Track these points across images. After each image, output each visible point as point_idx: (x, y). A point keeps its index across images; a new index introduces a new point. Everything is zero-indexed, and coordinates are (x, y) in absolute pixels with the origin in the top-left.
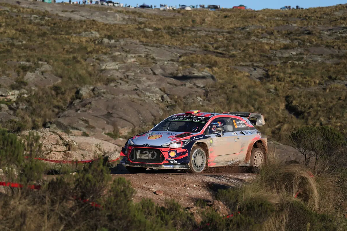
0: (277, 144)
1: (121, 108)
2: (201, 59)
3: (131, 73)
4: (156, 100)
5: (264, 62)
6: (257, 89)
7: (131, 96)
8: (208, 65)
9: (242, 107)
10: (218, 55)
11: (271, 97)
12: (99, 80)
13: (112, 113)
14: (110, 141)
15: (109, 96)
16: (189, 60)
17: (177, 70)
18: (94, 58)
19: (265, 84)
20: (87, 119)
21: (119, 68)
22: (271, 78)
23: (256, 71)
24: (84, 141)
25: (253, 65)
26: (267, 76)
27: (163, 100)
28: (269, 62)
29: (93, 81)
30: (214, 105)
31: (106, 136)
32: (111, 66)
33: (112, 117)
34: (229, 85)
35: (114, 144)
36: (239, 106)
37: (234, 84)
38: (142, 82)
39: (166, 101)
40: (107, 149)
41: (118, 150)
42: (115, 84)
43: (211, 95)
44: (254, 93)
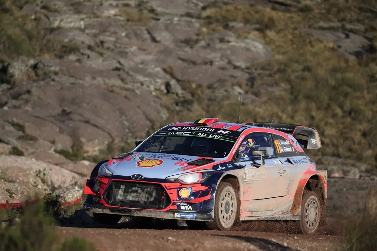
2: (244, 14)
3: (110, 36)
4: (156, 89)
5: (366, 21)
6: (350, 75)
7: (107, 81)
8: (258, 26)
9: (319, 108)
10: (277, 6)
12: (47, 48)
13: (70, 113)
14: (65, 166)
15: (66, 80)
16: (221, 15)
17: (198, 35)
18: (37, 5)
19: (366, 65)
20: (21, 122)
21: (86, 27)
23: (348, 40)
24: (15, 165)
25: (343, 28)
26: (371, 49)
27: (168, 92)
29: (35, 50)
30: (265, 102)
31: (57, 155)
32: (70, 22)
33: (71, 119)
34: (296, 65)
35: (71, 171)
36: (313, 106)
37: (306, 64)
38: (130, 54)
39: (173, 93)
40: (58, 180)
41: (78, 183)
42: (78, 58)
43: (262, 85)
44: (343, 82)
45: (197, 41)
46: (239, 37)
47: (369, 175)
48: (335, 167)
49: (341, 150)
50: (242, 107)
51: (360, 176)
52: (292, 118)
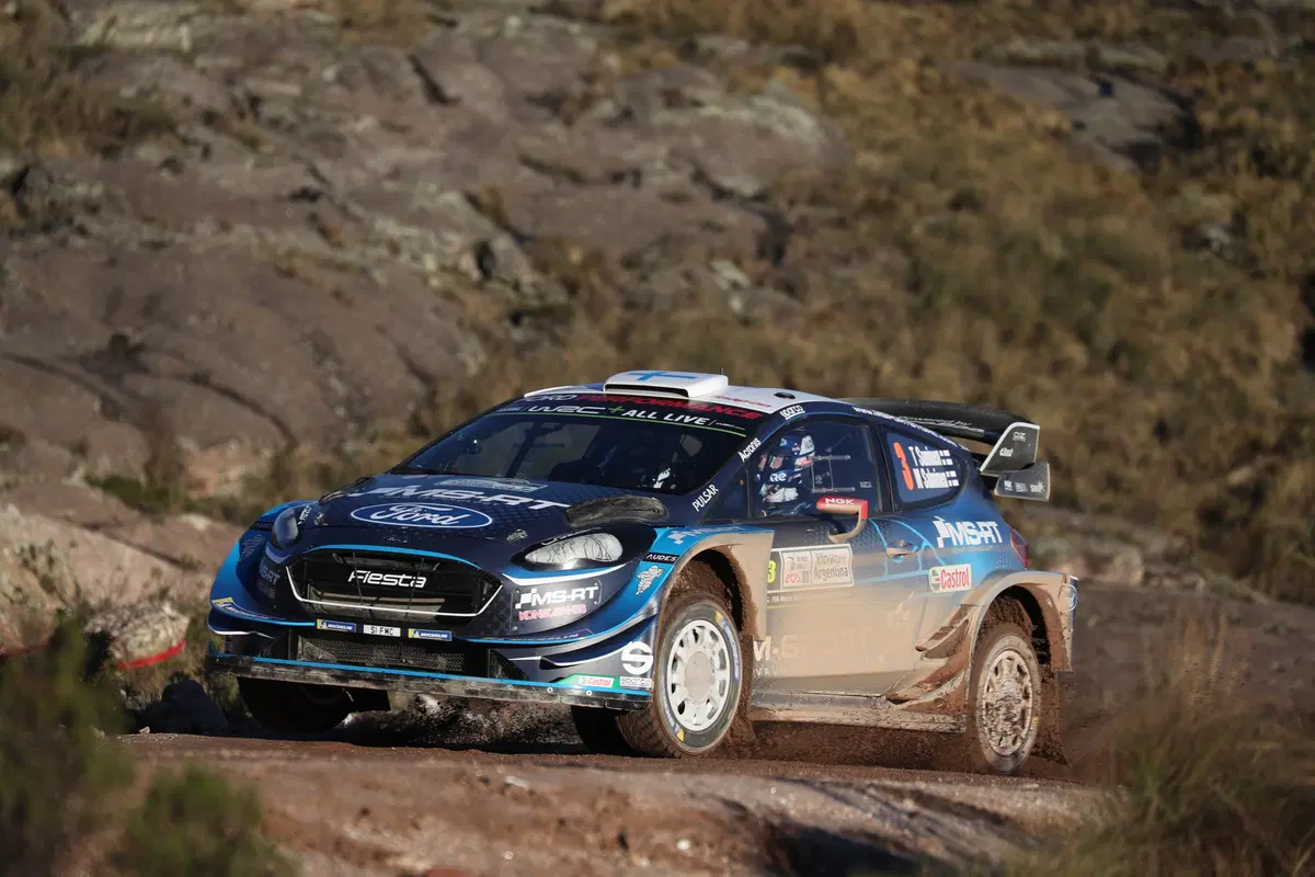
0: (1232, 596)
1: (204, 315)
3: (282, 79)
5: (1171, 38)
6: (1114, 225)
7: (272, 238)
8: (798, 49)
9: (1006, 338)
11: (1207, 282)
12: (59, 116)
13: (139, 348)
14: (122, 532)
15: (127, 232)
16: (671, 11)
17: (589, 79)
19: (1173, 191)
21: (198, 48)
22: (1210, 153)
23: (1110, 103)
25: (1093, 62)
26: (1187, 136)
27: (486, 273)
28: (1202, 45)
29: (16, 125)
30: (822, 318)
31: (96, 495)
32: (143, 28)
33: (144, 370)
34: (930, 186)
35: (146, 550)
36: (988, 332)
37: (963, 184)
38: (352, 143)
39: (503, 281)
40: (98, 582)
41: (172, 593)
42: (168, 153)
43: (809, 255)
44: (1094, 247)
45: (587, 101)
46: (732, 87)
47: (1175, 570)
48: (1060, 545)
49: (1081, 485)
50: (742, 334)
51: (1147, 576)
52: (917, 371)
